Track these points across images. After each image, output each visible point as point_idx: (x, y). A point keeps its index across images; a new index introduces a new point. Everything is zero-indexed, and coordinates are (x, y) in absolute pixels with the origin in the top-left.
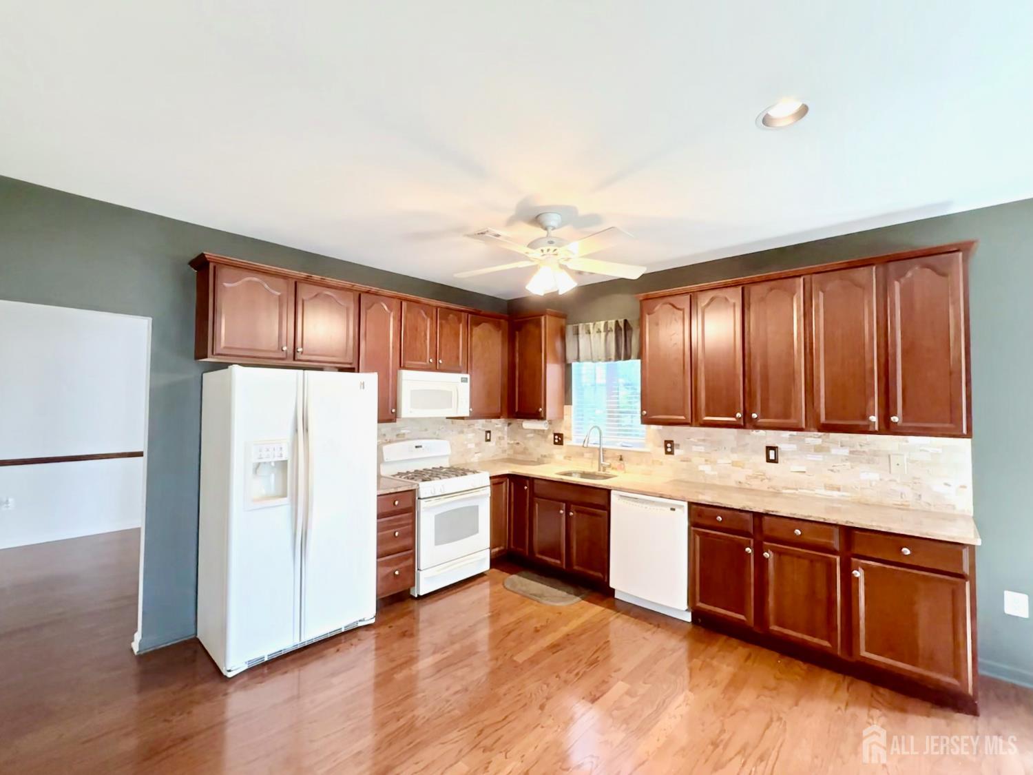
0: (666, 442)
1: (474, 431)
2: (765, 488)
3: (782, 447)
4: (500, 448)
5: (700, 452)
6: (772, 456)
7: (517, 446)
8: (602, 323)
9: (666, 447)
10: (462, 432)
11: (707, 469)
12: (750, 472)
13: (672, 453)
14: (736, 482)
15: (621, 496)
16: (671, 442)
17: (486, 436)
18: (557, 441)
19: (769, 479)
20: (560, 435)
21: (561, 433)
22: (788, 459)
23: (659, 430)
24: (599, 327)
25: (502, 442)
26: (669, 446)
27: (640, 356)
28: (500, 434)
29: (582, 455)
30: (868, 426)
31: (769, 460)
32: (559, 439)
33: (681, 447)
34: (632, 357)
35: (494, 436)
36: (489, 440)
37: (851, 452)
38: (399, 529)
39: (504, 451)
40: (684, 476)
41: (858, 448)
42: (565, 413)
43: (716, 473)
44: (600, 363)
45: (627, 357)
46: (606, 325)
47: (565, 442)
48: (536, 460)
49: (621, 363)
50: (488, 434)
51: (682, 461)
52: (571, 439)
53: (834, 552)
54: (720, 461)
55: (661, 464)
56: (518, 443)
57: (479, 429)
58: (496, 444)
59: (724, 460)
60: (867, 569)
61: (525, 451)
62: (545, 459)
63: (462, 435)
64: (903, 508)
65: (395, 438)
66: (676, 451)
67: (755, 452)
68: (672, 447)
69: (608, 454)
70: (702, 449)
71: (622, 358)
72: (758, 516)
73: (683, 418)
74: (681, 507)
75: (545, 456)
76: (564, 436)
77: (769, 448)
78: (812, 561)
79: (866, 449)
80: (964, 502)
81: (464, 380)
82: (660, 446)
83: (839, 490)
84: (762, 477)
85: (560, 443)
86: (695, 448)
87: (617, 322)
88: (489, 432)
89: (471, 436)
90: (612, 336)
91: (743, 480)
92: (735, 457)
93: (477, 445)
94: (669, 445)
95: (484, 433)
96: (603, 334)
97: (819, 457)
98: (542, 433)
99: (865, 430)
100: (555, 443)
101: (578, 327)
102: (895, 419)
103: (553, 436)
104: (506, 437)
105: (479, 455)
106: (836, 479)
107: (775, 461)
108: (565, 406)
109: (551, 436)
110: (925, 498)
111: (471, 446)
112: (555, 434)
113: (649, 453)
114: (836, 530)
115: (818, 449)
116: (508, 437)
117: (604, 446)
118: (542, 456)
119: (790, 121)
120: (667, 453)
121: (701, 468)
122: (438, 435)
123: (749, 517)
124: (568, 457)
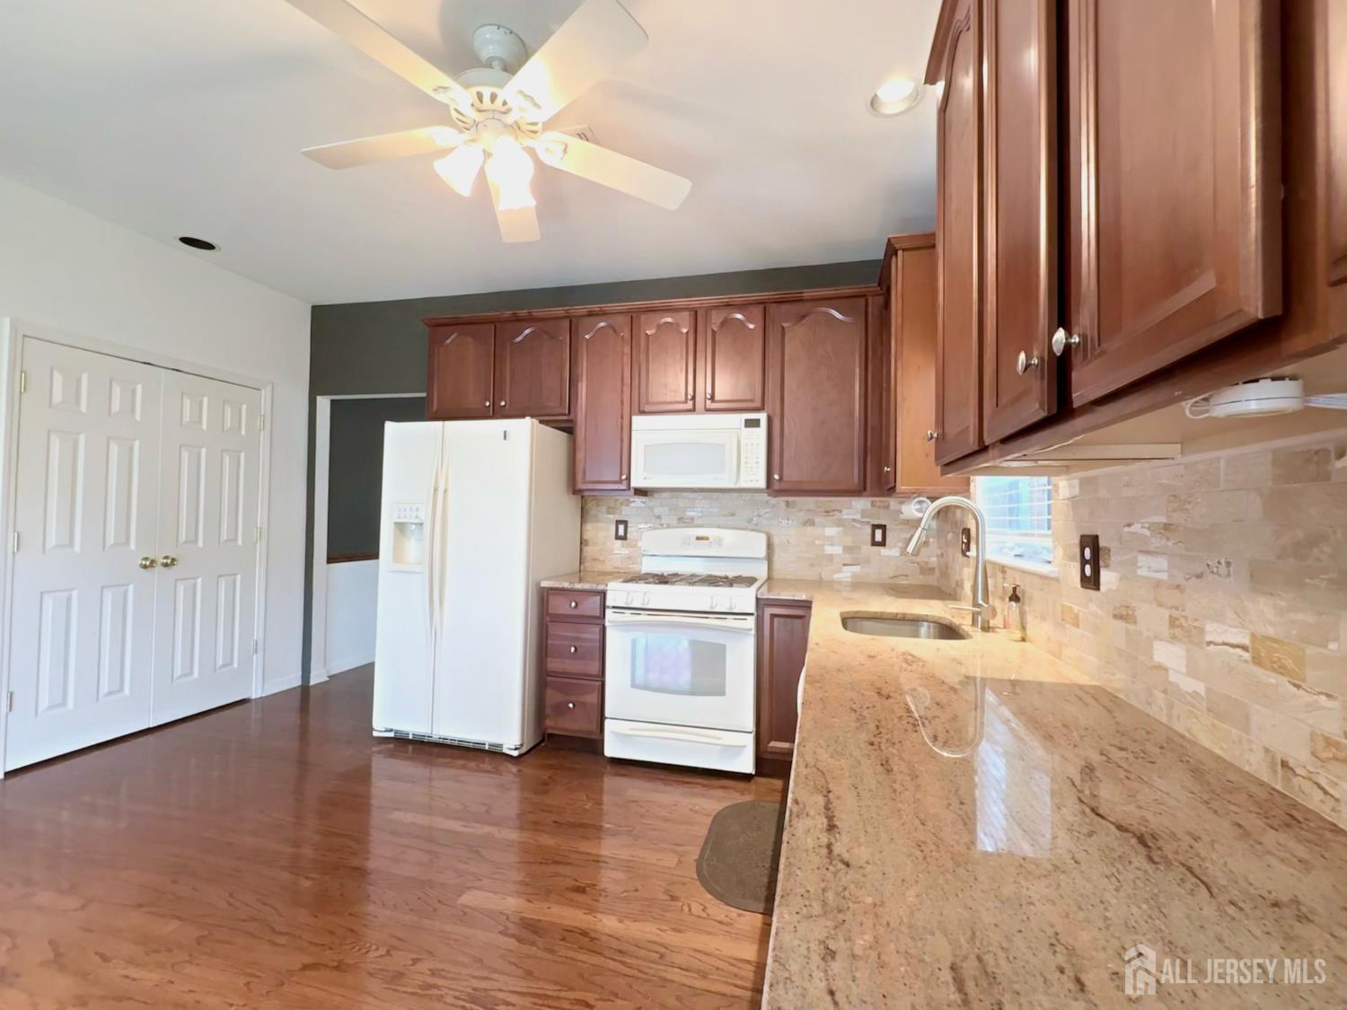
1: (840, 523)
4: (909, 562)
7: (942, 561)
10: (811, 523)
11: (1169, 655)
17: (874, 534)
18: (964, 547)
20: (968, 533)
21: (968, 527)
32: (966, 543)
35: (893, 538)
36: (883, 543)
38: (578, 644)
39: (928, 571)
43: (1200, 687)
47: (972, 548)
48: (952, 592)
50: (879, 532)
56: (942, 555)
57: (854, 520)
58: (899, 553)
61: (946, 572)
63: (809, 529)
65: (675, 522)
76: (972, 533)
81: (752, 423)
82: (1073, 558)
85: (968, 552)
88: (879, 526)
89: (831, 531)
93: (849, 549)
95: (869, 530)
100: (963, 554)
103: (961, 534)
105: (856, 569)
111: (834, 550)
112: (963, 532)
120: (1084, 581)
122: (756, 525)
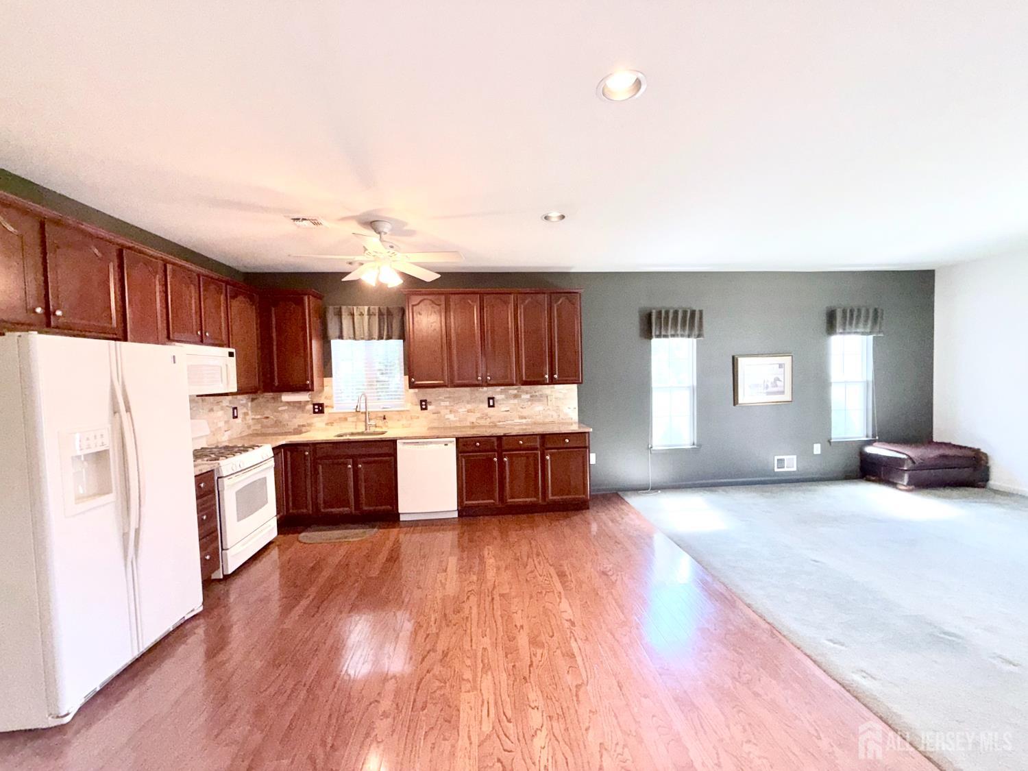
0: (421, 401)
1: (222, 409)
2: (488, 424)
3: (497, 397)
4: (246, 424)
5: (446, 406)
6: (491, 404)
7: (265, 420)
8: (366, 308)
9: (421, 405)
10: (211, 410)
11: (451, 417)
12: (479, 415)
13: (426, 409)
14: (470, 423)
15: (404, 443)
16: (425, 401)
17: (234, 412)
18: (317, 410)
19: (490, 418)
20: (321, 405)
21: (321, 402)
22: (500, 404)
23: (415, 393)
24: (362, 311)
25: (248, 417)
26: (424, 405)
27: (402, 336)
28: (245, 410)
29: (346, 419)
30: (544, 381)
31: (489, 406)
32: (319, 409)
33: (433, 403)
34: (393, 337)
35: (240, 412)
36: (237, 417)
37: (531, 396)
38: (206, 512)
39: (249, 427)
40: (436, 425)
41: (534, 394)
42: (325, 385)
43: (457, 419)
44: (364, 341)
45: (389, 338)
46: (369, 310)
47: (326, 410)
48: (291, 430)
49: (383, 342)
50: (235, 411)
51: (433, 413)
52: (333, 407)
53: (536, 449)
54: (460, 410)
55: (418, 418)
56: (267, 418)
57: (227, 406)
58: (242, 421)
59: (462, 409)
60: (551, 455)
61: (277, 423)
62: (304, 429)
63: (212, 413)
64: (553, 422)
66: (429, 407)
67: (482, 402)
68: (426, 405)
69: (373, 416)
70: (447, 403)
71: (384, 338)
72: (499, 438)
73: (442, 382)
74: (451, 442)
75: (303, 426)
76: (325, 405)
77: (489, 399)
78: (528, 457)
79: (537, 394)
80: (574, 415)
81: (231, 354)
82: (416, 405)
83: (525, 418)
84: (485, 416)
85: (321, 411)
86: (442, 404)
87: (379, 308)
88: (236, 408)
89: (220, 413)
90: (376, 319)
91: (474, 421)
92: (469, 407)
93: (227, 422)
94: (424, 403)
95: (232, 410)
96: (366, 317)
97: (516, 401)
98: (299, 405)
99: (543, 383)
100: (315, 412)
101: (340, 308)
102: (556, 376)
103: (312, 406)
104: (250, 412)
106: (525, 413)
107: (493, 406)
108: (325, 379)
109: (310, 407)
110: (561, 416)
111: (221, 424)
112: (314, 405)
113: (408, 411)
114: (538, 437)
115: (516, 396)
116: (252, 412)
117: (369, 410)
118: (299, 426)
119: (556, 220)
120: (422, 409)
121: (447, 417)
123: (495, 439)
124: (330, 424)
